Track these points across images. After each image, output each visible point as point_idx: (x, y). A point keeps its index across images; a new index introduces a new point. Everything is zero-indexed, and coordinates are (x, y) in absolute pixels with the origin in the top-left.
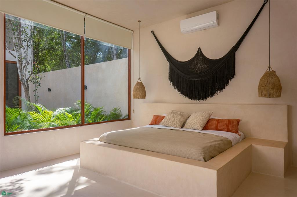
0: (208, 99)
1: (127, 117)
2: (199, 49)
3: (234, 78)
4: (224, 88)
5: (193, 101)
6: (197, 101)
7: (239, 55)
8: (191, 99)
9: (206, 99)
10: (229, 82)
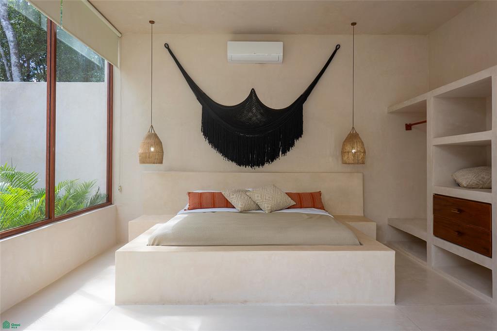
0: (266, 165)
1: (105, 201)
2: (252, 91)
3: (301, 137)
4: (289, 151)
5: (243, 168)
6: (249, 168)
7: (309, 108)
8: (240, 166)
9: (263, 165)
10: (295, 142)
